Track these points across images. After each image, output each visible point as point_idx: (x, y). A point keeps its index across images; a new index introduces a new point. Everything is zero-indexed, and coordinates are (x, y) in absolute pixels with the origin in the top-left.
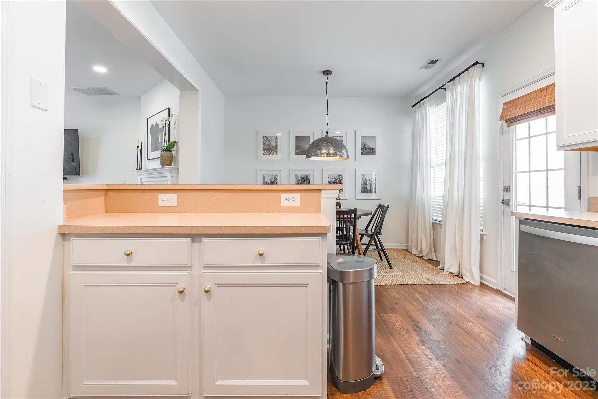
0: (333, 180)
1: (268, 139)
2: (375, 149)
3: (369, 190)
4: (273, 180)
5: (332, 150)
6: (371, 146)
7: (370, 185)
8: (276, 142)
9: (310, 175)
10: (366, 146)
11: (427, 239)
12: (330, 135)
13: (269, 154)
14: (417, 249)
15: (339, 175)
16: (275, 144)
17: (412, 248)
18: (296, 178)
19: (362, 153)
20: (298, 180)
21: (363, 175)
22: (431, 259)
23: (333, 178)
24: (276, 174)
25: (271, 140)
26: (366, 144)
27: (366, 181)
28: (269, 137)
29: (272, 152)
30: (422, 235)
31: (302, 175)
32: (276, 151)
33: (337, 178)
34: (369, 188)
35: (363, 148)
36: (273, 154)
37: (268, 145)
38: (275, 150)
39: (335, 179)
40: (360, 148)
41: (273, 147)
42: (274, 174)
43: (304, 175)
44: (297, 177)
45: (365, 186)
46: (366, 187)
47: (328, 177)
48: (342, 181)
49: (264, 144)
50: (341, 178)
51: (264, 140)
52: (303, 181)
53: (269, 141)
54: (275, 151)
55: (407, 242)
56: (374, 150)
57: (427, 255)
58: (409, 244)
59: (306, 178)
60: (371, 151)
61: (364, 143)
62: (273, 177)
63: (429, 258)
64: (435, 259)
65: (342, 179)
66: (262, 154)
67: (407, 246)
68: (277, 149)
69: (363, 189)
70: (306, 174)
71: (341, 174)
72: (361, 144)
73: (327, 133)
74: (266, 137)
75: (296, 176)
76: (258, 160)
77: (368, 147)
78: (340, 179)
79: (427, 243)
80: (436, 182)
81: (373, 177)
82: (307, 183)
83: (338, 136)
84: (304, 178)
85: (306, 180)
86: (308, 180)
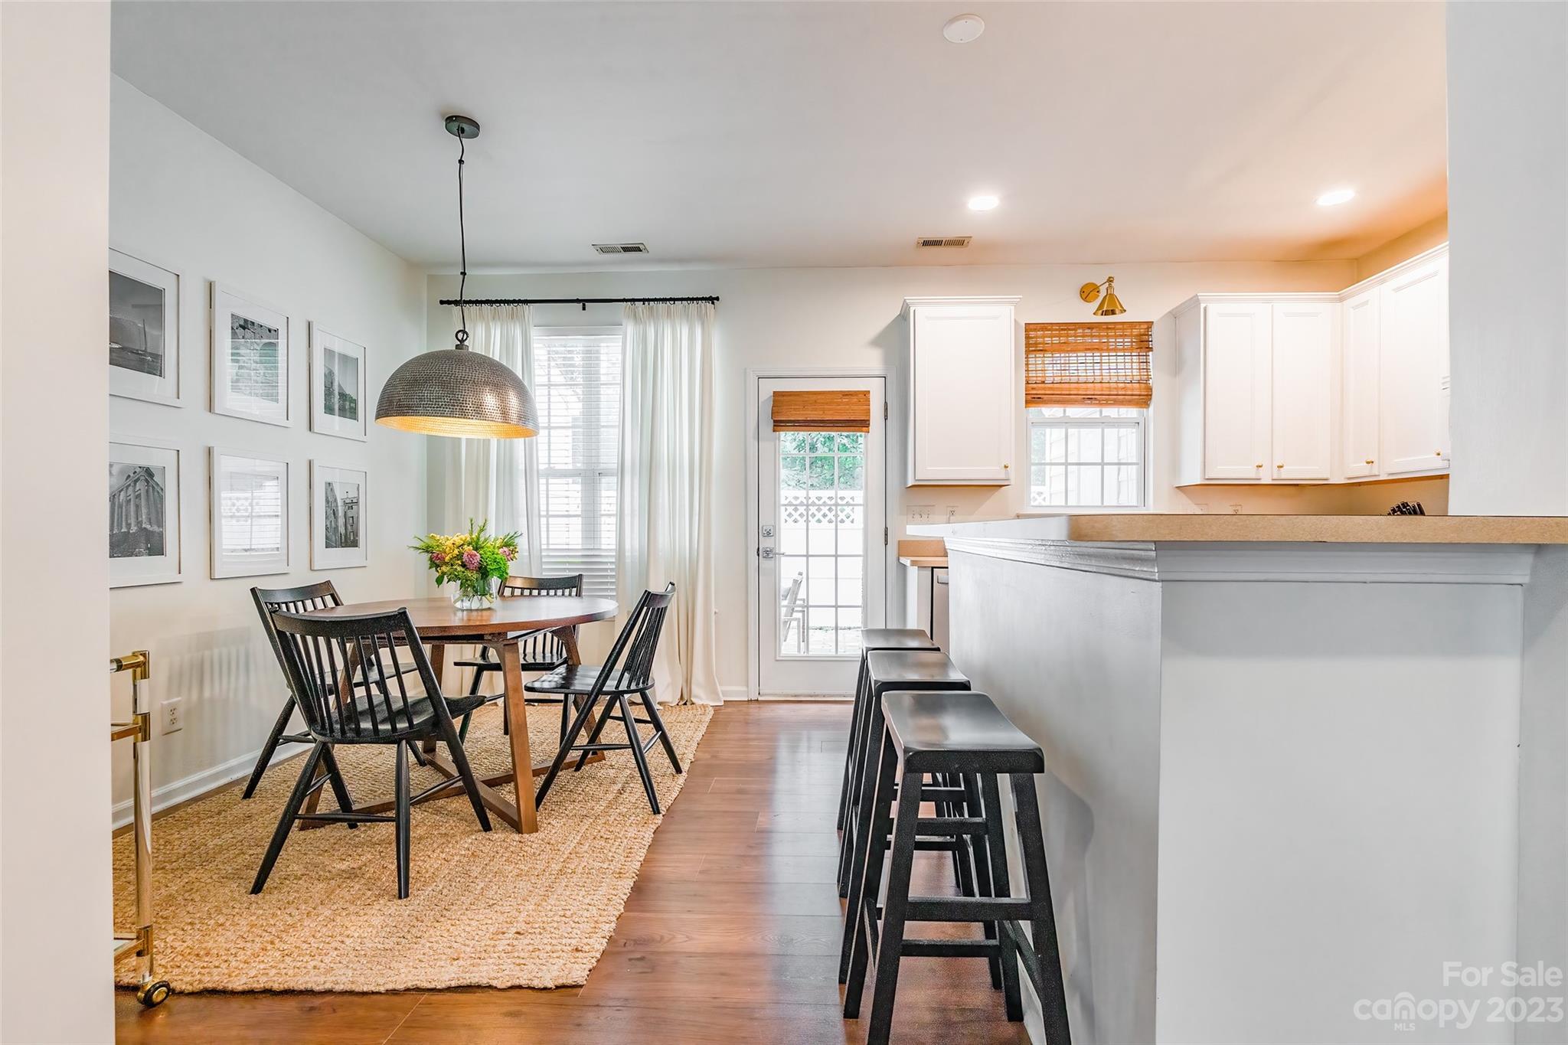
3: (343, 538)
7: (346, 521)
9: (163, 469)
10: (335, 387)
19: (327, 409)
21: (329, 484)
26: (335, 380)
27: (337, 505)
34: (342, 530)
35: (328, 391)
45: (334, 524)
46: (337, 527)
52: (132, 497)
56: (354, 406)
59: (146, 481)
60: (347, 405)
61: (330, 373)
69: (330, 534)
70: (145, 463)
72: (325, 375)
77: (339, 390)
81: (352, 494)
82: (148, 507)
83: (261, 326)
84: (136, 481)
85: (147, 491)
86: (156, 493)
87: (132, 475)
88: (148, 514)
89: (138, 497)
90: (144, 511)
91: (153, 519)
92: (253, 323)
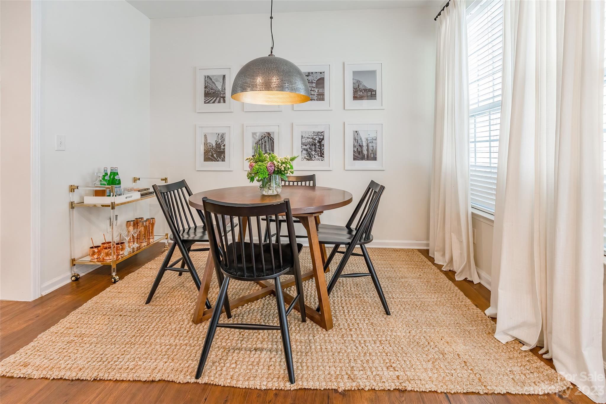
0: (309, 140)
1: (211, 79)
2: (375, 91)
3: (366, 156)
4: (220, 141)
5: (275, 80)
6: (369, 87)
7: (368, 148)
8: (223, 82)
9: (274, 132)
10: (361, 87)
11: (461, 242)
12: (277, 54)
13: (214, 102)
14: (444, 255)
15: (318, 132)
16: (222, 87)
17: (435, 252)
18: (253, 137)
19: (355, 98)
20: (256, 141)
21: (356, 132)
22: (469, 281)
23: (309, 137)
24: (223, 132)
25: (217, 81)
26: (361, 84)
27: (362, 141)
28: (213, 76)
29: (218, 98)
30: (452, 233)
31: (262, 133)
32: (224, 98)
33: (315, 137)
34: (365, 152)
35: (355, 91)
36: (219, 102)
37: (212, 89)
38: (222, 95)
39: (312, 138)
40: (352, 89)
41: (219, 91)
42: (221, 131)
43: (265, 134)
44: (255, 136)
45: (359, 150)
46: (362, 151)
47: (302, 136)
48: (323, 141)
49: (206, 87)
50: (322, 137)
51: (205, 81)
52: (263, 142)
53: (213, 82)
54: (221, 97)
55: (428, 239)
56: (374, 93)
57: (462, 272)
58: (431, 242)
59: (268, 137)
60: (369, 94)
61: (358, 81)
62: (219, 136)
63: (466, 278)
64: (476, 281)
65: (323, 139)
66: (204, 102)
67: (428, 245)
68: (225, 94)
69: (357, 154)
70: (268, 131)
71: (321, 130)
72: (354, 83)
73: (272, 52)
74: (208, 77)
75: (254, 134)
76: (197, 112)
77: (363, 88)
78: (320, 139)
79: (461, 249)
80: (477, 140)
81: (373, 135)
82: (269, 145)
83: (316, 73)
84: (264, 137)
85: (268, 140)
86: (271, 141)
87: (263, 135)
88: (269, 147)
89: (265, 142)
90: (267, 146)
91: (271, 149)
92: (312, 73)
